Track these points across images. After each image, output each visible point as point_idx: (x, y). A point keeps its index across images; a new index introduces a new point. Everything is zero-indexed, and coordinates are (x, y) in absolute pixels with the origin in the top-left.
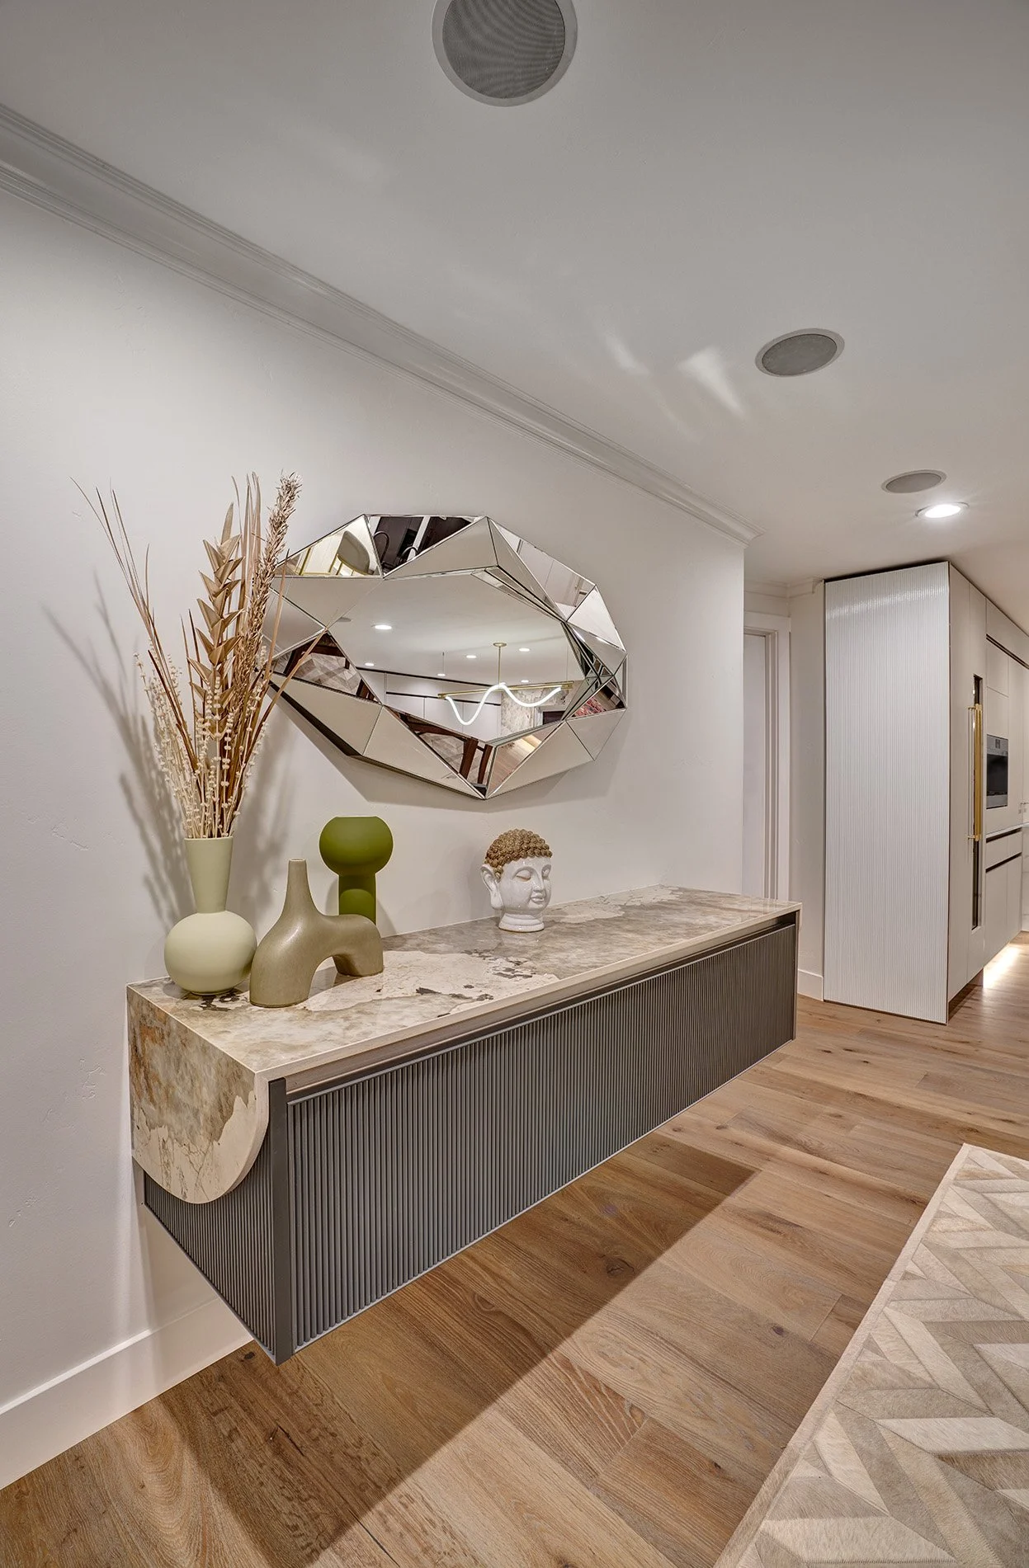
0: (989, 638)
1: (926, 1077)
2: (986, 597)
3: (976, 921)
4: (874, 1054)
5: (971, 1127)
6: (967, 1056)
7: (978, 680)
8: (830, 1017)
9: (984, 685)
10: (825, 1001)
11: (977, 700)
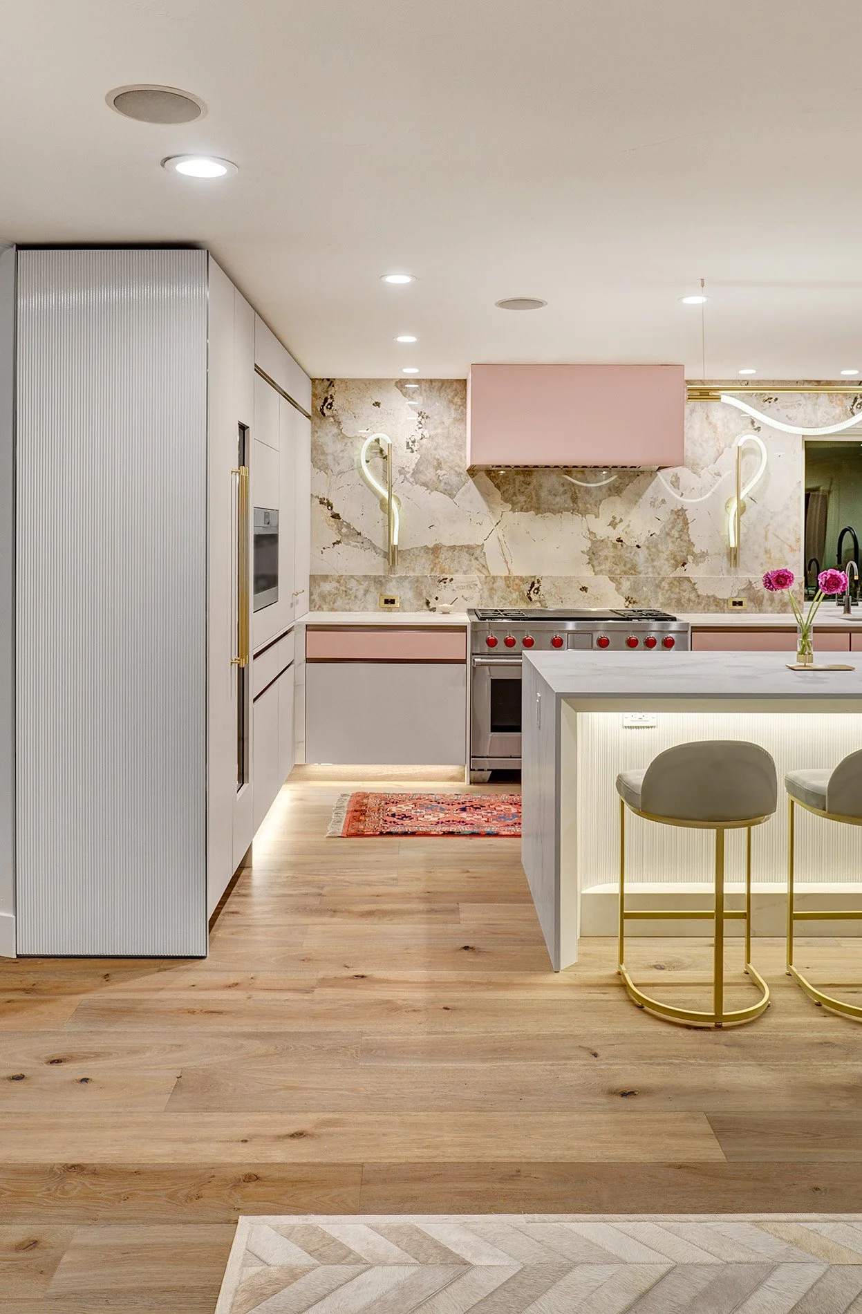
0: (258, 370)
1: (180, 1084)
2: (256, 311)
3: (242, 777)
4: (98, 1055)
5: (248, 1171)
6: (237, 1014)
7: (243, 428)
8: (27, 991)
9: (252, 435)
10: (18, 956)
11: (243, 461)
